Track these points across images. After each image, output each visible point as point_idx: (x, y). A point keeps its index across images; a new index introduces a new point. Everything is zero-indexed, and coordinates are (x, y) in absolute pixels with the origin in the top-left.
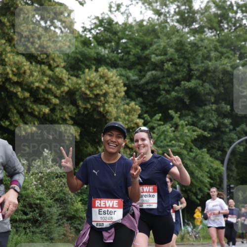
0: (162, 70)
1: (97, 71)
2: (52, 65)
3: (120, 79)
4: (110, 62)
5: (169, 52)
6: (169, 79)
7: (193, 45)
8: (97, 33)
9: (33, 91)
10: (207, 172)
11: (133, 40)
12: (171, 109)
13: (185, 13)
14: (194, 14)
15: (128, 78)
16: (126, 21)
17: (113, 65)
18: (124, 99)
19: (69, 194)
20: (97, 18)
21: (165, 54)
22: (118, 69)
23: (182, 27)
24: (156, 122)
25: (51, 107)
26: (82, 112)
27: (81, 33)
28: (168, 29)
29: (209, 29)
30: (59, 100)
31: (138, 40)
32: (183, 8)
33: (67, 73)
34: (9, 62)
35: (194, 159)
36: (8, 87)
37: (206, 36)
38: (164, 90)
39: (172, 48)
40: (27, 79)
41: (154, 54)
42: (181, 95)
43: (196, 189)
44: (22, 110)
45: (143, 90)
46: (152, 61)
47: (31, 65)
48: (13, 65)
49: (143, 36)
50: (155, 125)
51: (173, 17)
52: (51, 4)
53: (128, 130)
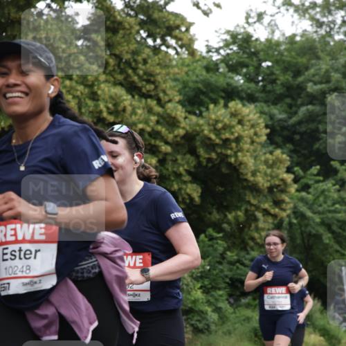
0: (323, 104)
1: (226, 106)
2: (162, 99)
3: (260, 117)
4: (244, 96)
5: (333, 79)
8: (228, 54)
11: (281, 63)
12: (334, 160)
15: (272, 117)
16: (270, 37)
17: (251, 99)
18: (266, 145)
19: (184, 278)
20: (228, 32)
21: (328, 81)
22: (258, 104)
24: (313, 177)
25: (161, 157)
26: (205, 164)
27: (204, 54)
30: (172, 147)
31: (289, 63)
33: (184, 110)
34: (102, 96)
39: (340, 73)
40: (127, 119)
41: (311, 81)
45: (295, 133)
46: (308, 92)
47: (133, 100)
48: (109, 100)
49: (296, 57)
50: (311, 182)
51: (340, 28)
52: (163, 15)
53: (270, 189)
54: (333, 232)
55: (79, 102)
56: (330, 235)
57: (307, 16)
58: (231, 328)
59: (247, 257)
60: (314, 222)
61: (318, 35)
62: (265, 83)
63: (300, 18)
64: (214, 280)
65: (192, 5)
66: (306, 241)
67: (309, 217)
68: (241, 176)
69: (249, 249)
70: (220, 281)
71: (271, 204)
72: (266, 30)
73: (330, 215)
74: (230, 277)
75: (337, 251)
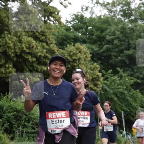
0: (113, 44)
1: (74, 45)
2: (48, 42)
3: (88, 50)
4: (82, 40)
5: (117, 34)
6: (117, 50)
7: (131, 29)
8: (75, 24)
9: (37, 57)
11: (96, 27)
12: (118, 67)
13: (126, 11)
14: (131, 11)
15: (92, 50)
16: (91, 16)
17: (84, 42)
18: (90, 61)
20: (74, 15)
21: (115, 35)
22: (87, 45)
23: (124, 19)
24: (109, 74)
27: (65, 24)
28: (116, 20)
29: (140, 19)
31: (99, 27)
32: (125, 8)
33: (57, 47)
34: (24, 41)
35: (132, 96)
36: (24, 55)
37: (139, 24)
38: (114, 56)
39: (119, 31)
40: (34, 51)
41: (108, 35)
42: (124, 59)
43: (133, 114)
44: (31, 69)
45: (102, 56)
46: (107, 39)
47: (36, 43)
48: (26, 43)
49: (101, 25)
50: (108, 76)
51: (119, 13)
52: (48, 7)
53: (93, 80)
54: (118, 97)
55: (14, 44)
57: (106, 8)
60: (110, 93)
61: (110, 16)
62: (89, 35)
63: (103, 9)
65: (59, 3)
67: (108, 91)
71: (93, 85)
73: (116, 90)
75: (119, 105)
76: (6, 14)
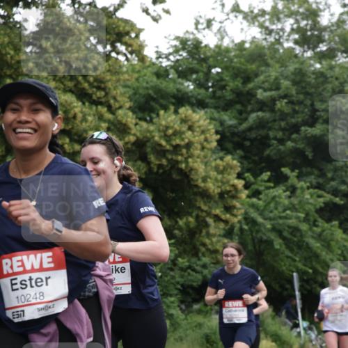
0: (272, 110)
1: (176, 112)
2: (113, 105)
3: (210, 123)
4: (195, 102)
5: (283, 86)
6: (283, 124)
7: (319, 75)
8: (178, 60)
10: (339, 255)
11: (231, 69)
12: (284, 166)
13: (306, 30)
14: (321, 33)
15: (222, 123)
16: (219, 43)
17: (201, 104)
18: (217, 151)
20: (177, 38)
21: (278, 88)
22: (208, 110)
23: (302, 50)
24: (263, 183)
26: (155, 170)
27: (154, 60)
29: (343, 52)
31: (238, 69)
32: (303, 23)
33: (134, 116)
35: (319, 237)
37: (338, 62)
38: (275, 138)
39: (289, 80)
40: (78, 126)
41: (260, 88)
42: (301, 146)
45: (245, 139)
46: (258, 99)
47: (83, 106)
49: (245, 63)
50: (262, 188)
51: (289, 35)
52: (113, 21)
53: (221, 195)
54: (284, 238)
56: (281, 241)
57: (257, 24)
58: (182, 335)
59: (198, 263)
60: (265, 228)
61: (267, 42)
62: (215, 89)
63: (249, 26)
64: (166, 287)
65: (141, 11)
66: (257, 247)
67: (260, 223)
68: (192, 183)
69: (200, 255)
70: (172, 287)
71: (222, 209)
72: (215, 36)
73: (281, 221)
74: (181, 283)
75: (288, 257)
76: (9, 36)
